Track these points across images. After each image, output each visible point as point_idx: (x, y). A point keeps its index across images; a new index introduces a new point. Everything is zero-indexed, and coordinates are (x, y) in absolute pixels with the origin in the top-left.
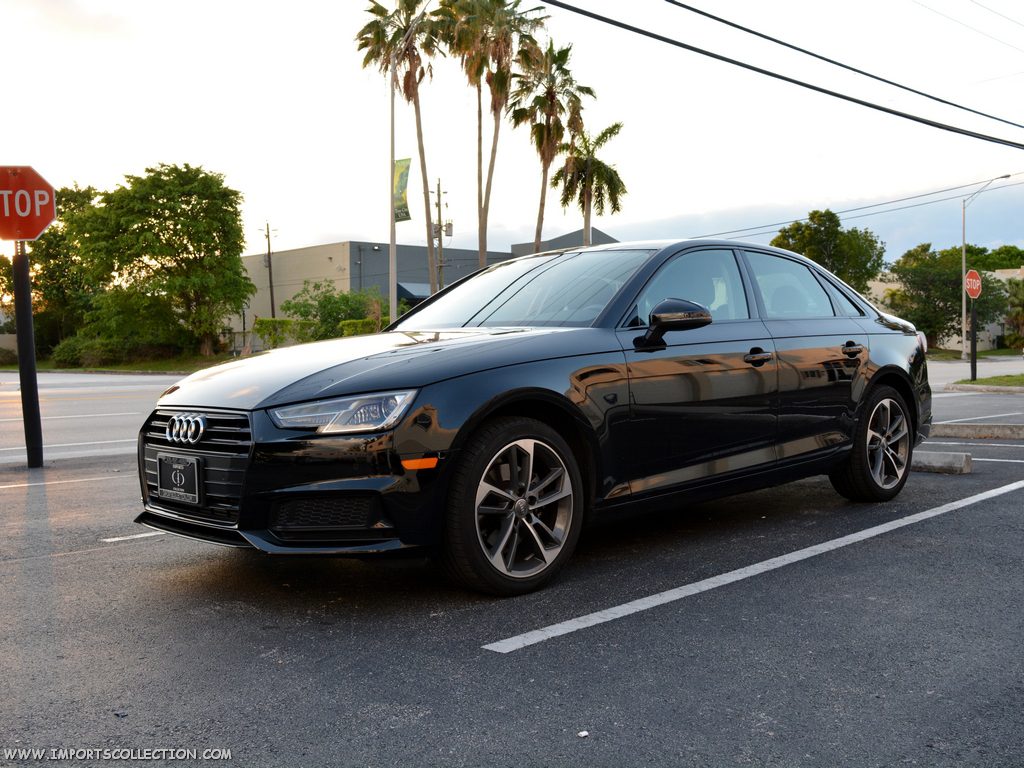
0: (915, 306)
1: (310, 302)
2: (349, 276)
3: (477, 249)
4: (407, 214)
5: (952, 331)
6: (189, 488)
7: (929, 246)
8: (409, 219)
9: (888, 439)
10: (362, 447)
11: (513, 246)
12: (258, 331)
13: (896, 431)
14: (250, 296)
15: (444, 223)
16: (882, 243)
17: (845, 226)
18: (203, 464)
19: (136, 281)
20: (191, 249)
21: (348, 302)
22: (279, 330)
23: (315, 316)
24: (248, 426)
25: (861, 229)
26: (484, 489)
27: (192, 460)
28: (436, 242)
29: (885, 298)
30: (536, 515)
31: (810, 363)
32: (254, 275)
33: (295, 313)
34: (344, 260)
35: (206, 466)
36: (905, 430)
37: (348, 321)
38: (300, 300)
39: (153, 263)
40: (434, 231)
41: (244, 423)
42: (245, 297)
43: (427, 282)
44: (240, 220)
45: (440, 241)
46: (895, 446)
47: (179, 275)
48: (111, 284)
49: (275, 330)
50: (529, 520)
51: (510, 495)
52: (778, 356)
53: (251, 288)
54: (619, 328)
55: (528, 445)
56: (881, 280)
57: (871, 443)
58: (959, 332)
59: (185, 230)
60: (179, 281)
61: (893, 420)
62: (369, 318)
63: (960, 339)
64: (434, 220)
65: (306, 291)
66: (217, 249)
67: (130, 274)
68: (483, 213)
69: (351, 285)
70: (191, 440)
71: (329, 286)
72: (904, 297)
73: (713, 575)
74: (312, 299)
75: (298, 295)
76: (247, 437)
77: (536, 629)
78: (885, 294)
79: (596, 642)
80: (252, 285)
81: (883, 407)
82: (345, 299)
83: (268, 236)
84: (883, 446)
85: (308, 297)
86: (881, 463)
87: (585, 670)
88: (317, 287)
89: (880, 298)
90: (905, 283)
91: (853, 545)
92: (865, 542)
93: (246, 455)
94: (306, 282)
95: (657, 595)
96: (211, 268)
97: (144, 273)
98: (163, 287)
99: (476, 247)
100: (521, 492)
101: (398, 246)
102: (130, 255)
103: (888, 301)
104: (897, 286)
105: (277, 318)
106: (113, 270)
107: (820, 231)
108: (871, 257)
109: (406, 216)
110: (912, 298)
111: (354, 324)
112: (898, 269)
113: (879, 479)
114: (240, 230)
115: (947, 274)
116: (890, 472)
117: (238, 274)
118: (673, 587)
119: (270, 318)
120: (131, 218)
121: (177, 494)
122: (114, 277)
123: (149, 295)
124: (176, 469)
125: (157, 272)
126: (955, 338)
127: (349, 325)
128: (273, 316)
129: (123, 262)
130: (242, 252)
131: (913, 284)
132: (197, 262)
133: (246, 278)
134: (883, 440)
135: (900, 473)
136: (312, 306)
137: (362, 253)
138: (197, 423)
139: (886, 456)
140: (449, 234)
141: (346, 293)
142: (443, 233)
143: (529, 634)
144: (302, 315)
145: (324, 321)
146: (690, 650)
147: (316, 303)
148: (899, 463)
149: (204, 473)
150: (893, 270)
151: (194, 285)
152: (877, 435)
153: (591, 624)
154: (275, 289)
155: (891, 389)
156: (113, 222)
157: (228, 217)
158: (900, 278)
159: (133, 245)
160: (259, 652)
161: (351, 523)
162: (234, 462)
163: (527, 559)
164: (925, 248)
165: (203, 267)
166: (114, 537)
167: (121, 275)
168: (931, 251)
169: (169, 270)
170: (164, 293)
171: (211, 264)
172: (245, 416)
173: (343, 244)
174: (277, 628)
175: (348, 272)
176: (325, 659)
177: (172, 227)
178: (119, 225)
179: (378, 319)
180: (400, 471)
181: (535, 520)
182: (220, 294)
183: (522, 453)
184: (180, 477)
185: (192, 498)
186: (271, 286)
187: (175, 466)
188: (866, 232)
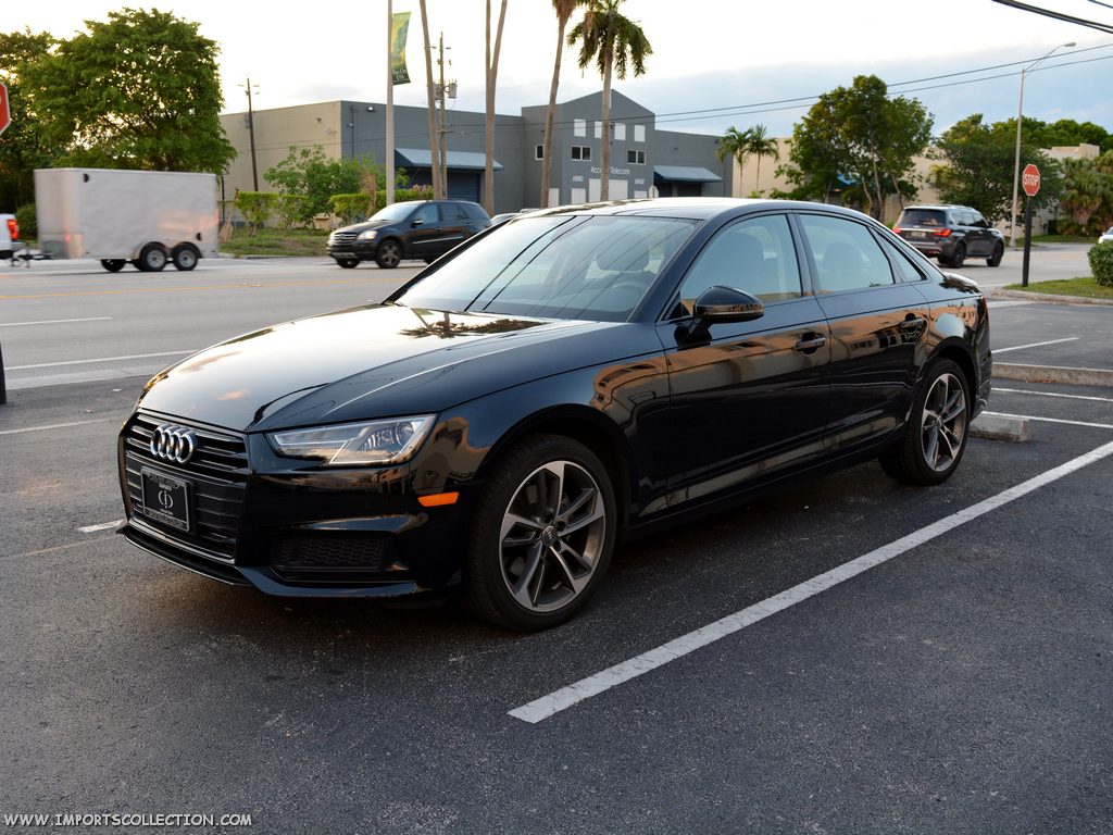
0: (962, 186)
1: (297, 170)
2: (340, 141)
3: (484, 111)
4: (406, 75)
5: (1001, 215)
6: (178, 512)
7: (980, 117)
8: (409, 82)
9: (944, 416)
10: (374, 478)
11: (524, 109)
12: (240, 206)
13: (954, 407)
14: (230, 161)
15: (447, 84)
16: (931, 114)
17: (892, 95)
18: (194, 489)
19: (100, 142)
20: (162, 106)
21: (338, 171)
22: (263, 205)
23: (303, 187)
24: (244, 451)
25: (909, 97)
26: (509, 520)
27: (181, 483)
28: (438, 105)
29: (930, 175)
30: (565, 542)
31: (860, 334)
32: (234, 136)
33: (281, 182)
34: (335, 122)
35: (197, 492)
36: (962, 406)
37: (339, 196)
38: (285, 168)
39: (119, 121)
40: (437, 91)
41: (240, 447)
42: (224, 162)
43: (429, 149)
44: (217, 75)
45: (442, 103)
46: (951, 425)
47: (149, 136)
48: (72, 144)
49: (259, 205)
50: (557, 547)
51: (537, 522)
52: (830, 331)
53: (230, 152)
54: (659, 322)
55: (557, 467)
56: (927, 156)
57: (926, 423)
58: (1008, 216)
59: (155, 85)
60: (149, 143)
61: (951, 395)
62: (363, 192)
63: (1008, 223)
64: (436, 79)
65: (292, 158)
66: (191, 108)
67: (93, 134)
68: (491, 75)
69: (343, 153)
70: (179, 460)
71: (318, 152)
72: (952, 176)
73: (755, 601)
74: (299, 166)
75: (283, 163)
76: (243, 463)
77: (567, 684)
78: (930, 172)
79: (631, 709)
80: (231, 149)
81: (941, 382)
82: (335, 168)
83: (248, 93)
84: (938, 425)
85: (294, 165)
86: (935, 443)
87: (622, 752)
88: (305, 153)
89: (925, 176)
90: (953, 160)
91: (905, 556)
92: (917, 550)
93: (243, 485)
94: (291, 148)
95: (696, 632)
96: (185, 129)
97: (109, 132)
98: (131, 149)
99: (483, 110)
100: (548, 519)
101: (395, 107)
102: (93, 113)
103: (933, 179)
104: (944, 163)
105: (260, 192)
106: (74, 129)
107: (864, 99)
108: (918, 129)
109: (406, 80)
110: (960, 177)
111: (346, 198)
112: (947, 145)
113: (931, 459)
114: (217, 86)
115: (998, 151)
116: (944, 452)
117: (216, 135)
118: (712, 620)
119: (253, 192)
120: (93, 71)
121: (166, 516)
122: (76, 137)
123: (115, 158)
124: (163, 490)
125: (125, 132)
126: (1004, 222)
127: (340, 200)
128: (256, 190)
129: (85, 122)
130: (220, 110)
131: (961, 161)
132: (170, 121)
133: (224, 140)
134: (939, 418)
135: (954, 452)
136: (299, 175)
137: (355, 115)
138: (185, 440)
139: (940, 436)
140: (452, 96)
141: (336, 161)
142: (446, 95)
143: (558, 694)
144: (288, 185)
145: (312, 192)
146: (735, 722)
147: (304, 172)
148: (954, 442)
149: (195, 501)
150: (940, 145)
151: (166, 148)
152: (933, 413)
153: (626, 677)
154: (257, 152)
155: (950, 362)
156: (72, 76)
157: (204, 72)
158: (948, 155)
159: (96, 101)
160: (264, 719)
161: (362, 565)
162: (229, 492)
163: (555, 588)
164: (976, 120)
165: (176, 127)
166: (92, 524)
167: (83, 135)
168: (983, 122)
169: (137, 130)
170: (132, 156)
171: (183, 124)
172: (240, 438)
173: (334, 104)
174: (282, 678)
175: (339, 135)
176: (337, 731)
177: (139, 81)
178: (78, 78)
179: (373, 194)
180: (417, 509)
181: (564, 546)
182: (196, 158)
183: (550, 477)
184: (168, 498)
185: (184, 524)
186: (253, 150)
187: (162, 486)
188: (915, 102)
